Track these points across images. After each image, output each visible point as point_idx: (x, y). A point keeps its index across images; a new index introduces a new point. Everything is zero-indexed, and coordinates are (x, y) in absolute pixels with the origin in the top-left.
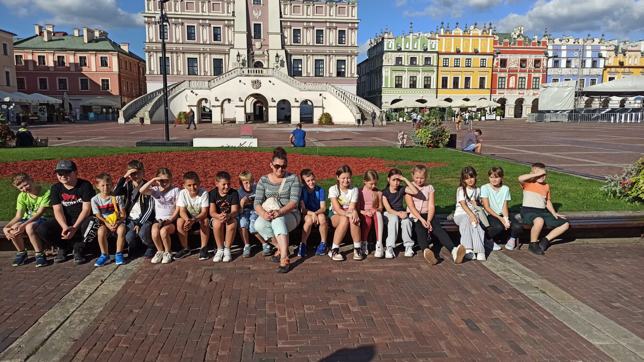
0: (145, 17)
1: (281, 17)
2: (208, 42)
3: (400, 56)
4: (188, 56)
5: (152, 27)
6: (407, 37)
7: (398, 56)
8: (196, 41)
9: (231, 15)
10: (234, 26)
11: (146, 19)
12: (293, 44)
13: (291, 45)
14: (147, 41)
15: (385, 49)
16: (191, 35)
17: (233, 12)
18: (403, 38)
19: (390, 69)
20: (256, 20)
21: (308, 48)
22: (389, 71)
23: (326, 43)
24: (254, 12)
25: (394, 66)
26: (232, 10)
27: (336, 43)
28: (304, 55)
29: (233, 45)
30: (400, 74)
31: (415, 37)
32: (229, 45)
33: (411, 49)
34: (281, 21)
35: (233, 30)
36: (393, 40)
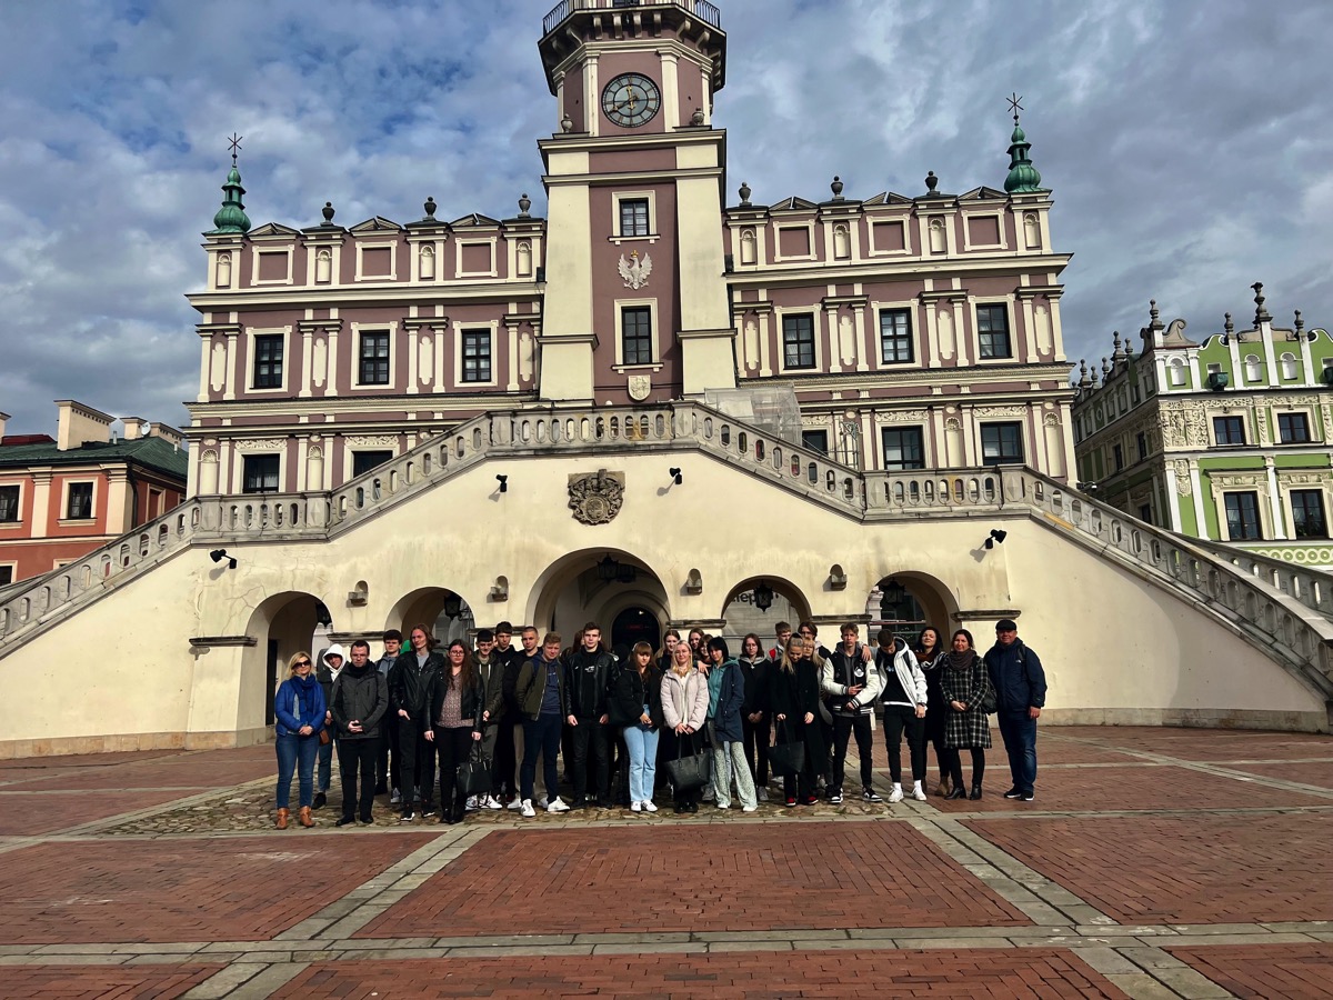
0: (202, 309)
1: (729, 271)
2: (439, 388)
3: (1235, 413)
4: (352, 445)
5: (226, 348)
6: (1250, 337)
7: (1221, 414)
8: (391, 385)
9: (534, 278)
10: (541, 320)
11: (207, 319)
12: (782, 372)
13: (776, 377)
14: (204, 397)
15: (1163, 388)
16: (373, 367)
17: (541, 271)
18: (1234, 346)
19: (1194, 465)
20: (632, 293)
21: (850, 385)
22: (1195, 475)
23: (926, 356)
24: (623, 264)
25: (1210, 450)
26: (537, 263)
27: (970, 355)
28: (832, 411)
29: (538, 392)
30: (1246, 482)
31: (1282, 336)
32: (521, 393)
33: (1274, 381)
34: (730, 288)
35: (536, 334)
36: (1193, 353)
